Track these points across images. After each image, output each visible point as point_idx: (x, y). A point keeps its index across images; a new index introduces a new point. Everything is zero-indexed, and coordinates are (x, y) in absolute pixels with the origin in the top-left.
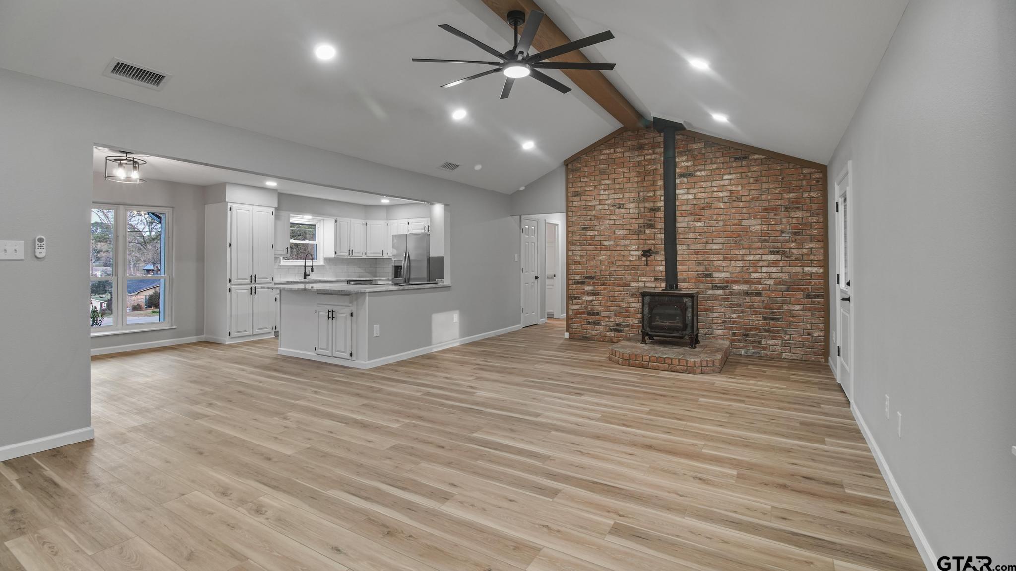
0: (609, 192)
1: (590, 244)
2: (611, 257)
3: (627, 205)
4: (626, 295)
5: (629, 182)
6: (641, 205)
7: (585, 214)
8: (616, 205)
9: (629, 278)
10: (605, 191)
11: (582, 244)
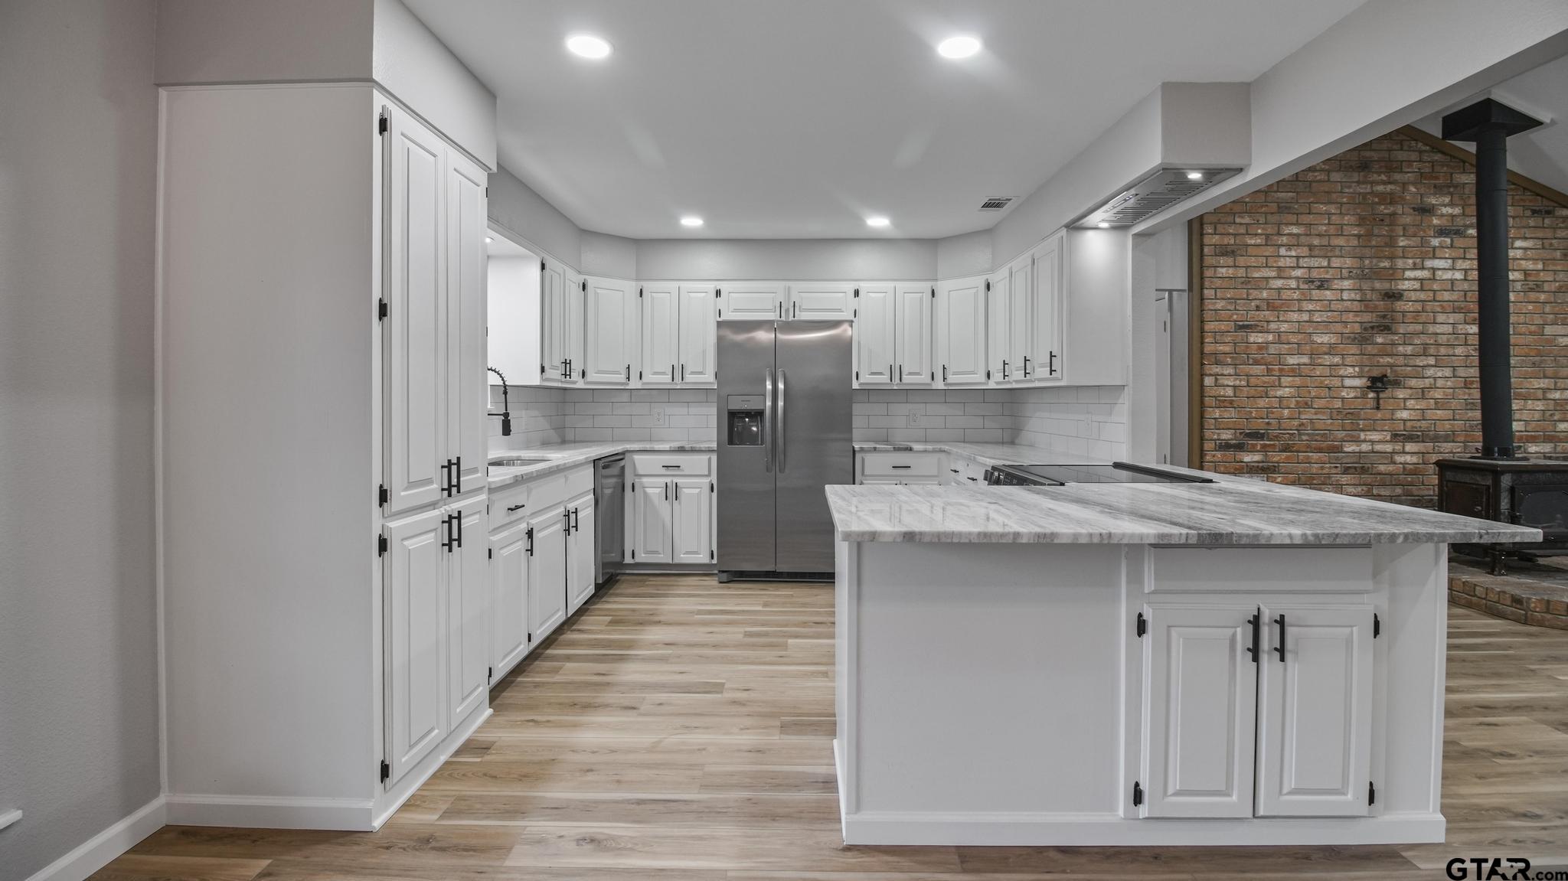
0: (1299, 251)
1: (1256, 363)
2: (1303, 391)
3: (1336, 281)
4: (1334, 471)
5: (1342, 235)
6: (1366, 285)
7: (1245, 296)
8: (1313, 282)
9: (1341, 434)
10: (1290, 250)
11: (1238, 362)
